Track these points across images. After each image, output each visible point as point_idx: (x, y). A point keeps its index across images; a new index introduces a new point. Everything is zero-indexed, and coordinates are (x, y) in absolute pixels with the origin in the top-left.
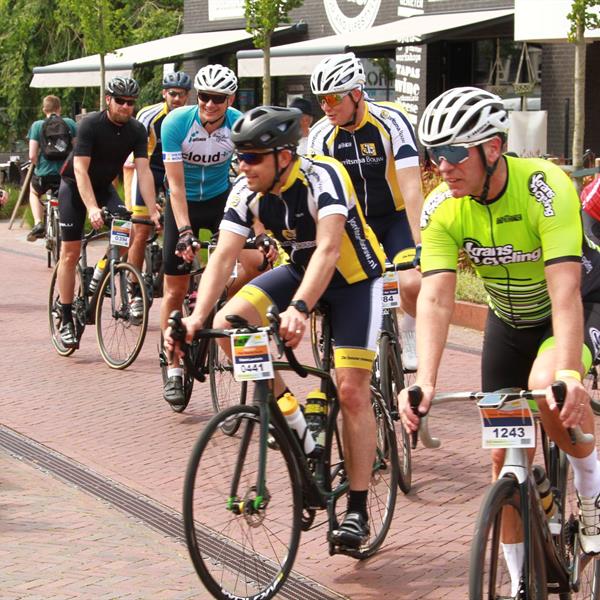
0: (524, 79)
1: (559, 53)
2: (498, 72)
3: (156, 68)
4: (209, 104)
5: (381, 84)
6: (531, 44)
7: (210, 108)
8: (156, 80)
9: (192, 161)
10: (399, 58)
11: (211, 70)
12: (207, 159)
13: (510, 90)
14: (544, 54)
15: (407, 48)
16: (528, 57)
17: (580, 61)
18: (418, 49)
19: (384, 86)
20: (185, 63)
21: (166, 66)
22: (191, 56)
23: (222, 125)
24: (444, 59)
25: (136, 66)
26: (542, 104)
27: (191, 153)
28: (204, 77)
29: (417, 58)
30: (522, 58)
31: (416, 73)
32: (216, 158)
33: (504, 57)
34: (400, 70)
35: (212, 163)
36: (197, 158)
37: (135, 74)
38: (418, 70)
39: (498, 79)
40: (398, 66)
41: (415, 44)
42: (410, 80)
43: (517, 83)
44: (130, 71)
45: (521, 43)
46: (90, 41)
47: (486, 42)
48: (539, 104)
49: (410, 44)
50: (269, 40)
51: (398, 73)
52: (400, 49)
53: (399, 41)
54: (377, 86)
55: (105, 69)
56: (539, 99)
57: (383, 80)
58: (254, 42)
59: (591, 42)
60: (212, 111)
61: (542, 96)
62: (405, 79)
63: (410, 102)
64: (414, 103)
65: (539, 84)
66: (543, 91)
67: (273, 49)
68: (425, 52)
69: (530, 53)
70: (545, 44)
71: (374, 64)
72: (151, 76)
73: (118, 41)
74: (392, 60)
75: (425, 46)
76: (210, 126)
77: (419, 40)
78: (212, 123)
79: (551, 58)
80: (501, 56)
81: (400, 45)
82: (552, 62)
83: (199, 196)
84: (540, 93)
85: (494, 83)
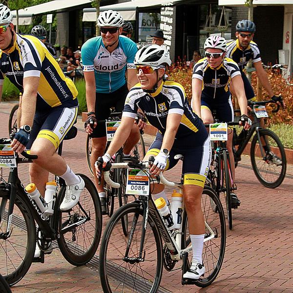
0: (223, 24)
1: (240, 11)
2: (210, 21)
3: (43, 17)
4: (108, 34)
5: (153, 26)
6: (227, 7)
7: (109, 37)
8: (43, 22)
9: (102, 70)
10: (162, 13)
11: (106, 14)
12: (110, 68)
13: (216, 29)
14: (233, 12)
15: (166, 8)
16: (225, 14)
17: (251, 15)
18: (172, 9)
19: (154, 27)
20: (57, 14)
21: (48, 16)
22: (61, 11)
23: (117, 47)
24: (184, 14)
25: (33, 15)
26: (232, 36)
27: (101, 66)
28: (102, 18)
29: (172, 13)
30: (222, 14)
31: (171, 21)
32: (116, 67)
33: (213, 13)
34: (163, 19)
35: (114, 70)
36: (105, 68)
37: (33, 19)
38: (172, 19)
39: (210, 24)
40: (162, 17)
41: (170, 6)
42: (167, 24)
43: (219, 26)
44: (31, 18)
45: (222, 6)
46: (11, 3)
47: (205, 6)
48: (230, 36)
49: (168, 6)
50: (99, 3)
51: (162, 20)
52: (163, 8)
53: (162, 5)
54: (151, 27)
55: (18, 17)
56: (230, 34)
57: (154, 23)
58: (92, 4)
59: (256, 6)
60: (110, 39)
61: (232, 33)
62: (165, 23)
63: (168, 35)
64: (169, 35)
65: (230, 26)
66: (232, 30)
67: (100, 8)
68: (175, 10)
69: (226, 11)
70: (234, 7)
71: (150, 16)
72: (41, 21)
73: (25, 3)
74: (159, 14)
75: (175, 7)
76: (110, 48)
77: (172, 4)
78: (110, 46)
79: (236, 14)
80: (212, 13)
81: (163, 6)
82: (237, 16)
83: (109, 90)
84: (230, 31)
85: (208, 26)
